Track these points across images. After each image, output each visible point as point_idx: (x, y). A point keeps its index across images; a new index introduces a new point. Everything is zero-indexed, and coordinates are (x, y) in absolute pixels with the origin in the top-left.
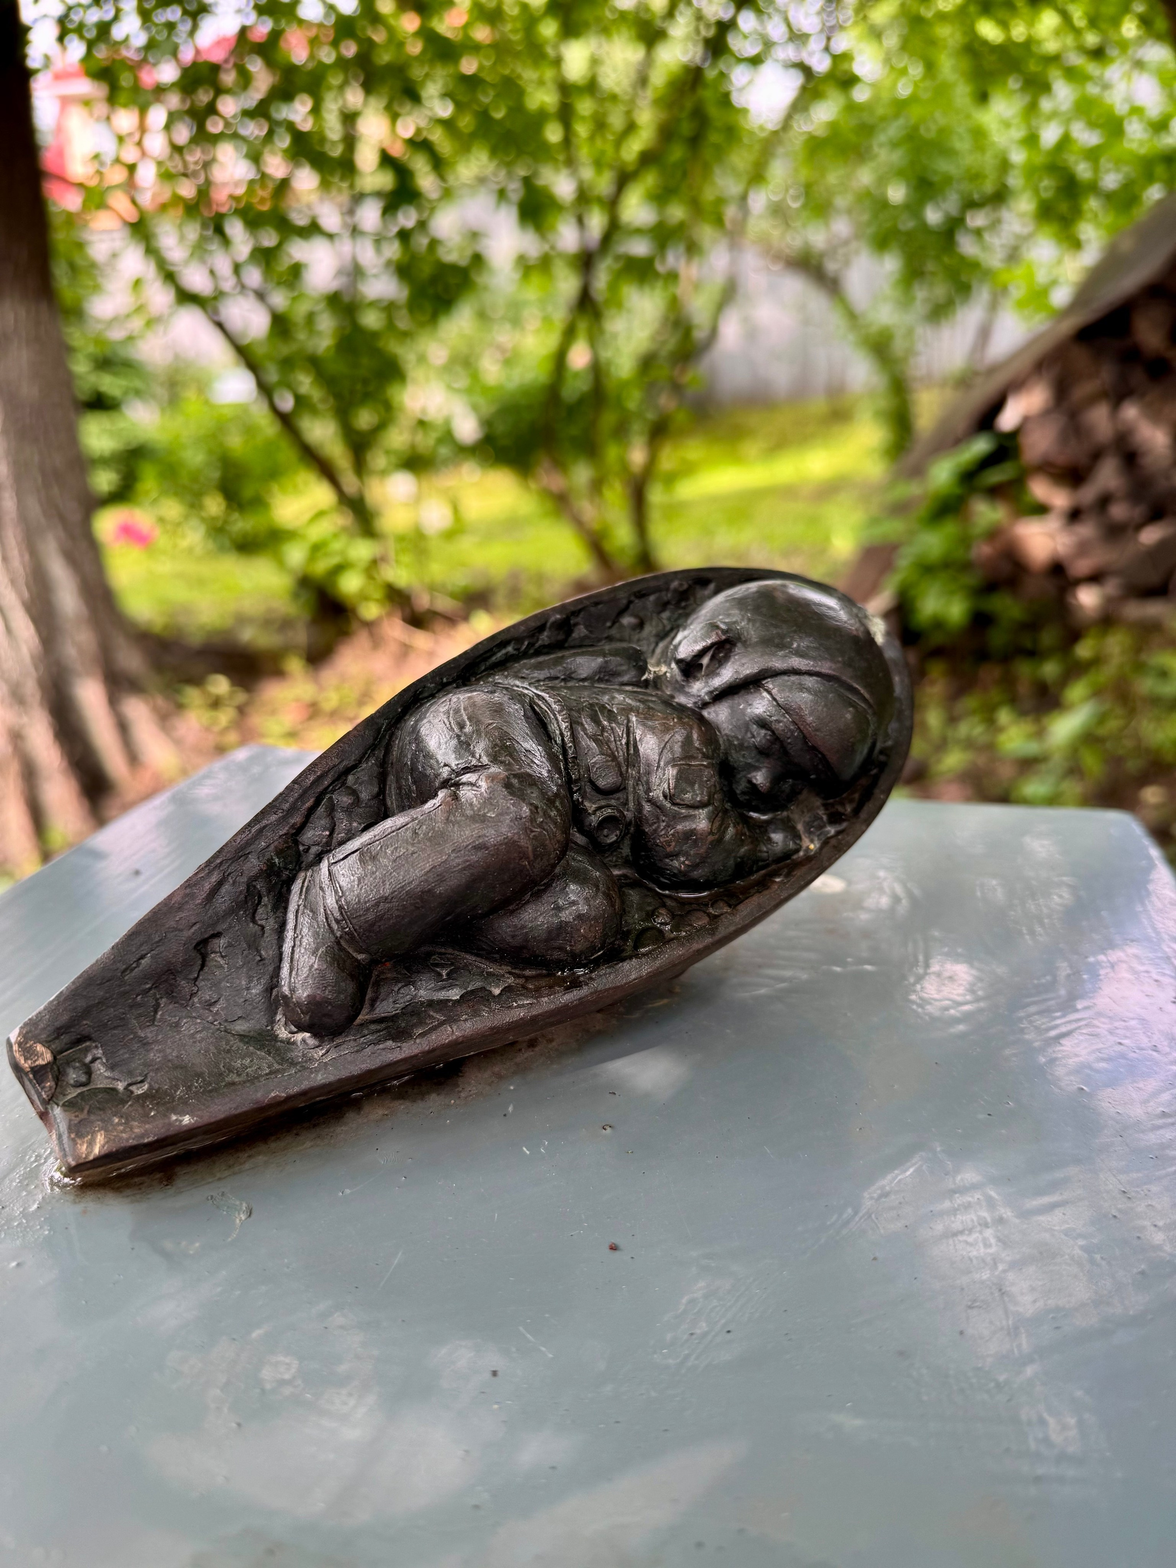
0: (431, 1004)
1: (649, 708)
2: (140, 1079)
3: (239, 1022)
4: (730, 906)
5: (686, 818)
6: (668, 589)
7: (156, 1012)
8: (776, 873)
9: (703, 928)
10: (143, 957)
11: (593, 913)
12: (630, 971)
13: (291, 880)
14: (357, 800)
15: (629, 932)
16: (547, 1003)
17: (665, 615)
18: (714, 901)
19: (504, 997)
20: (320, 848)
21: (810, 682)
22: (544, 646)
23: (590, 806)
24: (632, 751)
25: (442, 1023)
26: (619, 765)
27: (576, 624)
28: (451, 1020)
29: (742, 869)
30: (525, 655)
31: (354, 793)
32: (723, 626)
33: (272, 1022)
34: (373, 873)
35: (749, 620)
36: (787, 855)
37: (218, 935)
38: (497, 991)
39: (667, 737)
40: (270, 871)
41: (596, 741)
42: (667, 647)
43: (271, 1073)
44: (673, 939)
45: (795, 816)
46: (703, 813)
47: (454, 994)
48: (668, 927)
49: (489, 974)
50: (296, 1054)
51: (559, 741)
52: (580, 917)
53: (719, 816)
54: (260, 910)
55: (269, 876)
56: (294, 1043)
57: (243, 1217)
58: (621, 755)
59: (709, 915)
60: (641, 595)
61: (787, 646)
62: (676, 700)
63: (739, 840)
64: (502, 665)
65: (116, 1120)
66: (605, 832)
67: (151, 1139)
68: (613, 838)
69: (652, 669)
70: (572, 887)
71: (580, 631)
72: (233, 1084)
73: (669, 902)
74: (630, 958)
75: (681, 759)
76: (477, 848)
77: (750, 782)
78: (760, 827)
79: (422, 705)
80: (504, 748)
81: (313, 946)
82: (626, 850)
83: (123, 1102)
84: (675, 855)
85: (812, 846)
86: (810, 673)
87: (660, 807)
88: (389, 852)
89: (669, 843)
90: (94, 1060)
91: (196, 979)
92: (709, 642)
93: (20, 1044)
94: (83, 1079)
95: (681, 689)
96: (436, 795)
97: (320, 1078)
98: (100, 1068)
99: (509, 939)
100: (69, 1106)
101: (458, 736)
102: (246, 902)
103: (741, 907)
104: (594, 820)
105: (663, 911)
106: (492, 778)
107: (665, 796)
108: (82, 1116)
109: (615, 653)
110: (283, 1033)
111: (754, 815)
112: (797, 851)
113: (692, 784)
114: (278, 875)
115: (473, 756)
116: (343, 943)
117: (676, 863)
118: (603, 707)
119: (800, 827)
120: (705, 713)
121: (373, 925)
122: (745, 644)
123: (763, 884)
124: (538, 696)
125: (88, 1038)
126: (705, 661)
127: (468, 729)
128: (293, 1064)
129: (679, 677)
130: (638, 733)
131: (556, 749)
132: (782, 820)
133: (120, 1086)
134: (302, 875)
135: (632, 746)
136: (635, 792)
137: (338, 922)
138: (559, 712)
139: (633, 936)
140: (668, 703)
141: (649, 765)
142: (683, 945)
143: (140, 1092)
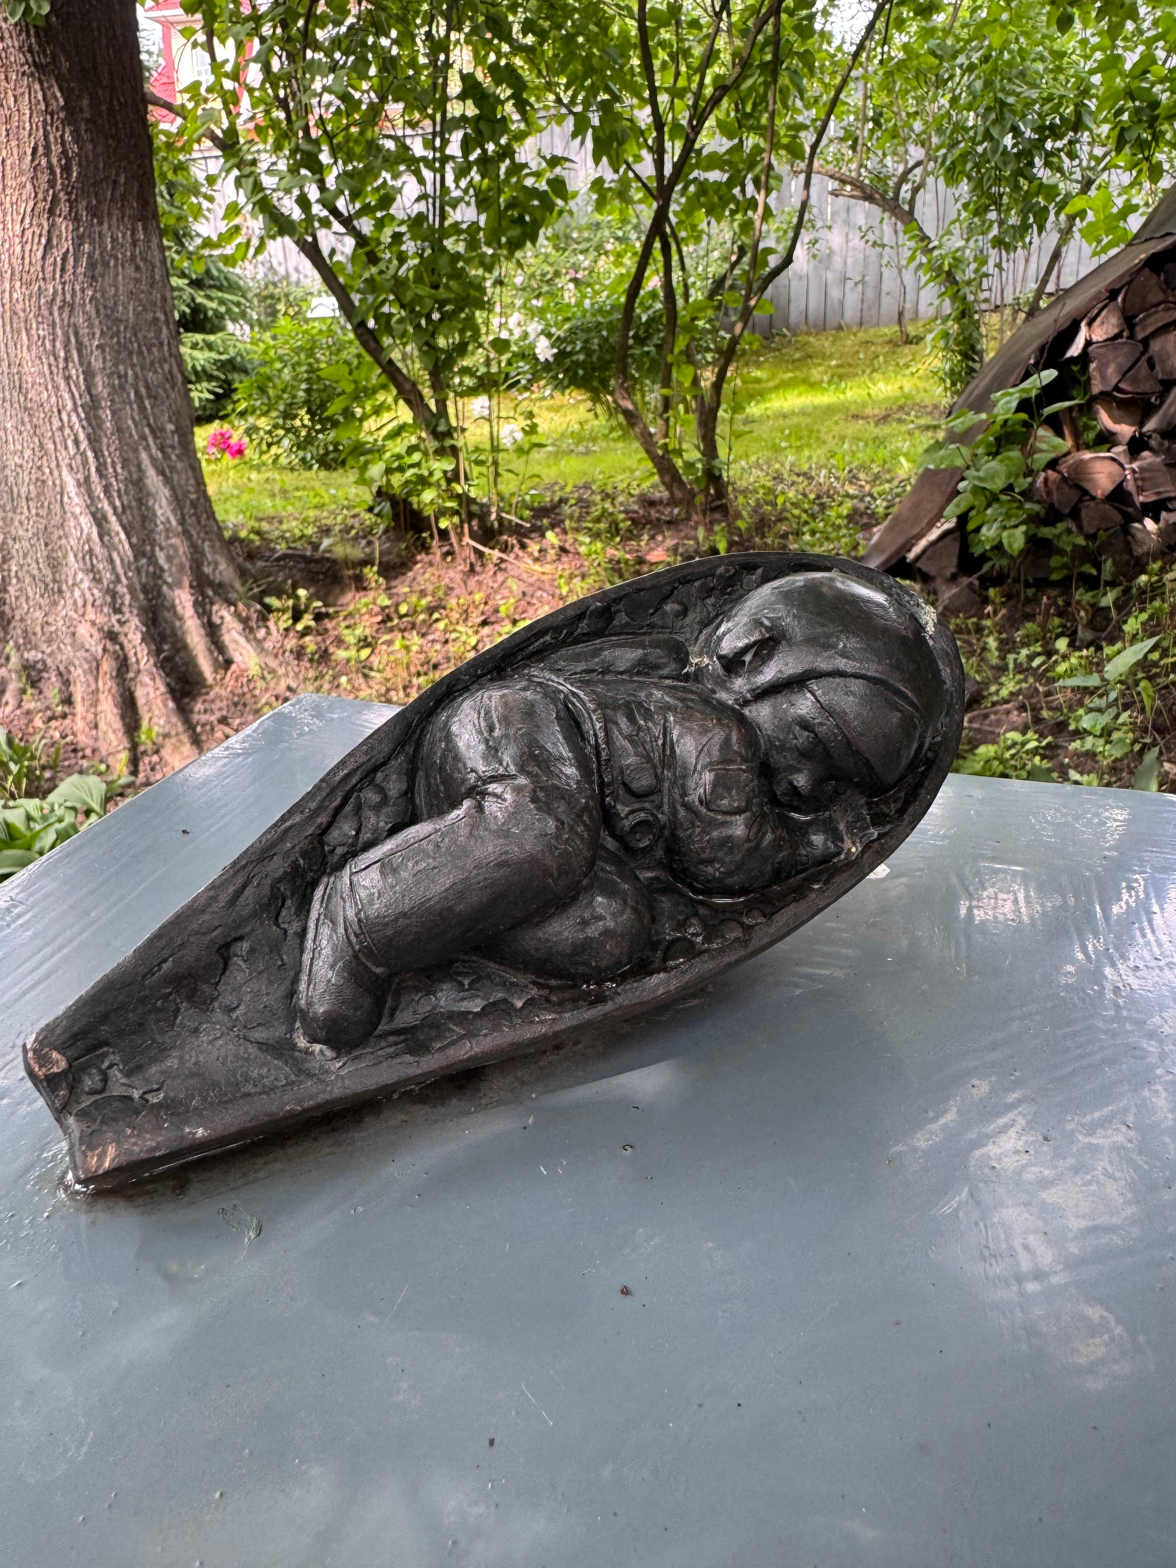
0: (452, 1016)
1: (688, 707)
2: (155, 1086)
3: (260, 1029)
4: (765, 916)
5: (724, 824)
6: (713, 575)
7: (176, 1018)
8: (814, 879)
9: (736, 939)
10: (165, 961)
11: (619, 930)
12: (657, 985)
13: (314, 884)
14: (385, 800)
15: (658, 942)
16: (570, 1019)
17: (710, 601)
18: (749, 908)
19: (526, 1012)
20: (346, 849)
21: (855, 685)
22: (584, 634)
23: (623, 810)
24: (668, 752)
25: (461, 1038)
26: (655, 767)
27: (619, 611)
28: (470, 1035)
29: (779, 874)
30: (564, 644)
31: (381, 790)
32: (767, 623)
33: (291, 1030)
34: (393, 887)
35: (795, 616)
36: (826, 859)
37: (241, 938)
38: (519, 1004)
39: (705, 740)
40: (295, 872)
41: (632, 742)
42: (710, 636)
43: (287, 1085)
44: (705, 951)
45: (837, 815)
46: (740, 819)
47: (475, 1006)
48: (699, 939)
49: (512, 984)
50: (313, 1065)
51: (592, 742)
52: (606, 933)
53: (758, 822)
54: (284, 913)
55: (293, 878)
56: (312, 1053)
57: (252, 1235)
58: (656, 756)
59: (742, 925)
60: (686, 581)
61: (833, 647)
62: (717, 696)
63: (777, 846)
64: (539, 655)
65: (129, 1131)
66: (638, 836)
67: (162, 1152)
68: (645, 843)
69: (695, 661)
70: (599, 899)
71: (622, 618)
72: (249, 1095)
73: (702, 911)
74: (658, 971)
75: (719, 763)
76: (500, 865)
77: (791, 783)
78: (800, 829)
79: (455, 698)
80: (533, 757)
81: (331, 959)
82: (660, 853)
83: (137, 1113)
84: (710, 862)
85: (854, 850)
86: (855, 676)
87: (696, 814)
88: (410, 864)
89: (703, 849)
90: (111, 1066)
91: (217, 984)
92: (753, 639)
93: (35, 1051)
94: (99, 1086)
95: (723, 685)
96: (461, 803)
97: (337, 1091)
98: (116, 1074)
99: (533, 952)
100: (82, 1115)
101: (487, 741)
102: (269, 905)
103: (776, 917)
104: (627, 824)
105: (694, 921)
106: (518, 790)
107: (701, 802)
108: (96, 1126)
109: (655, 645)
110: (302, 1042)
111: (796, 816)
112: (839, 854)
113: (729, 790)
114: (303, 877)
115: (501, 764)
116: (361, 956)
117: (710, 870)
118: (640, 705)
119: (842, 827)
120: (746, 711)
121: (391, 940)
122: (790, 643)
123: (801, 892)
124: (573, 693)
125: (106, 1044)
126: (748, 658)
127: (497, 733)
128: (310, 1075)
129: (721, 671)
130: (675, 734)
131: (588, 750)
132: (824, 822)
133: (136, 1094)
134: (325, 880)
135: (669, 748)
136: (670, 795)
137: (356, 935)
138: (594, 711)
139: (662, 947)
140: (707, 701)
141: (685, 768)
142: (713, 958)
143: (155, 1101)
